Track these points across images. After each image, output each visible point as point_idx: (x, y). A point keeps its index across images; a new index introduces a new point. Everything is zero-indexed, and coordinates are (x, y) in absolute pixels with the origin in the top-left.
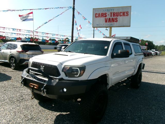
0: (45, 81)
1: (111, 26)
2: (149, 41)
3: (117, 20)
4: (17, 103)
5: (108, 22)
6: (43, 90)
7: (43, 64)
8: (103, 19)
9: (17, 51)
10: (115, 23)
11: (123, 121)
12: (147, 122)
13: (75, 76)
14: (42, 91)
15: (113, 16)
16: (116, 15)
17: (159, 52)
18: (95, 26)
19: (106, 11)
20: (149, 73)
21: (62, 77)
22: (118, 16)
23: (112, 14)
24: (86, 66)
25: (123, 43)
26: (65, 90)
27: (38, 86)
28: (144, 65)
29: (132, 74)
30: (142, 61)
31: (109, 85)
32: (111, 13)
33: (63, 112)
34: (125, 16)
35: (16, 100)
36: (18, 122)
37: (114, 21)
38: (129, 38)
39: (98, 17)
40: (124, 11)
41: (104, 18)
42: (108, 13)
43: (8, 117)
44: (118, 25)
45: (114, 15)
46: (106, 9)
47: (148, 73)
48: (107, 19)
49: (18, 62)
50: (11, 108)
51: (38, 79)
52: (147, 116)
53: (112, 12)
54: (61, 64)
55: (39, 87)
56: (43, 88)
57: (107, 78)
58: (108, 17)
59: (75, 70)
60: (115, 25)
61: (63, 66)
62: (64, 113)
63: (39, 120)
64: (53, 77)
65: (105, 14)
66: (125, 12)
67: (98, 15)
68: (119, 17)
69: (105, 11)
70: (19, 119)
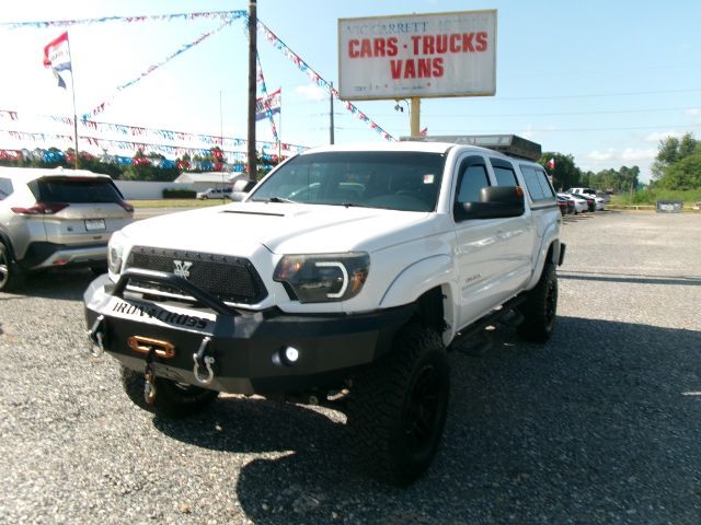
0: (204, 324)
1: (417, 92)
2: (559, 156)
3: (441, 69)
4: (57, 428)
5: (406, 76)
6: (201, 361)
7: (185, 256)
8: (381, 64)
9: (15, 210)
10: (433, 79)
11: (512, 468)
12: (604, 462)
13: (331, 296)
14: (197, 366)
15: (425, 52)
16: (435, 46)
17: (600, 199)
18: (350, 94)
19: (396, 29)
20: (575, 281)
21: (274, 304)
22: (445, 50)
23: (421, 43)
24: (371, 255)
25: (491, 159)
26: (292, 354)
27: (172, 346)
28: (563, 246)
29: (524, 285)
30: (557, 230)
31: (450, 328)
32: (416, 40)
33: (268, 451)
34: (472, 50)
35: (49, 419)
36: (85, 504)
37: (427, 74)
38: (506, 142)
39: (362, 55)
40: (468, 32)
41: (388, 58)
42: (404, 40)
43: (36, 489)
44: (443, 90)
45: (428, 47)
46: (395, 22)
47: (570, 281)
48: (400, 62)
49: (20, 255)
50: (38, 452)
51: (171, 317)
52: (598, 443)
53: (420, 33)
54: (269, 249)
55: (177, 350)
56: (201, 351)
57: (445, 301)
58: (404, 55)
59: (326, 272)
60: (433, 90)
61: (276, 259)
62: (274, 456)
63: (176, 490)
64: (233, 304)
65: (390, 45)
66: (472, 35)
67: (363, 48)
68: (447, 57)
69: (388, 28)
70: (84, 493)
